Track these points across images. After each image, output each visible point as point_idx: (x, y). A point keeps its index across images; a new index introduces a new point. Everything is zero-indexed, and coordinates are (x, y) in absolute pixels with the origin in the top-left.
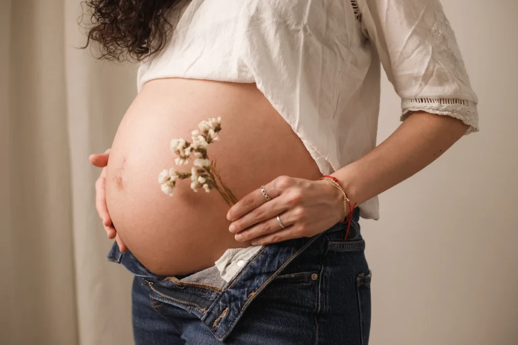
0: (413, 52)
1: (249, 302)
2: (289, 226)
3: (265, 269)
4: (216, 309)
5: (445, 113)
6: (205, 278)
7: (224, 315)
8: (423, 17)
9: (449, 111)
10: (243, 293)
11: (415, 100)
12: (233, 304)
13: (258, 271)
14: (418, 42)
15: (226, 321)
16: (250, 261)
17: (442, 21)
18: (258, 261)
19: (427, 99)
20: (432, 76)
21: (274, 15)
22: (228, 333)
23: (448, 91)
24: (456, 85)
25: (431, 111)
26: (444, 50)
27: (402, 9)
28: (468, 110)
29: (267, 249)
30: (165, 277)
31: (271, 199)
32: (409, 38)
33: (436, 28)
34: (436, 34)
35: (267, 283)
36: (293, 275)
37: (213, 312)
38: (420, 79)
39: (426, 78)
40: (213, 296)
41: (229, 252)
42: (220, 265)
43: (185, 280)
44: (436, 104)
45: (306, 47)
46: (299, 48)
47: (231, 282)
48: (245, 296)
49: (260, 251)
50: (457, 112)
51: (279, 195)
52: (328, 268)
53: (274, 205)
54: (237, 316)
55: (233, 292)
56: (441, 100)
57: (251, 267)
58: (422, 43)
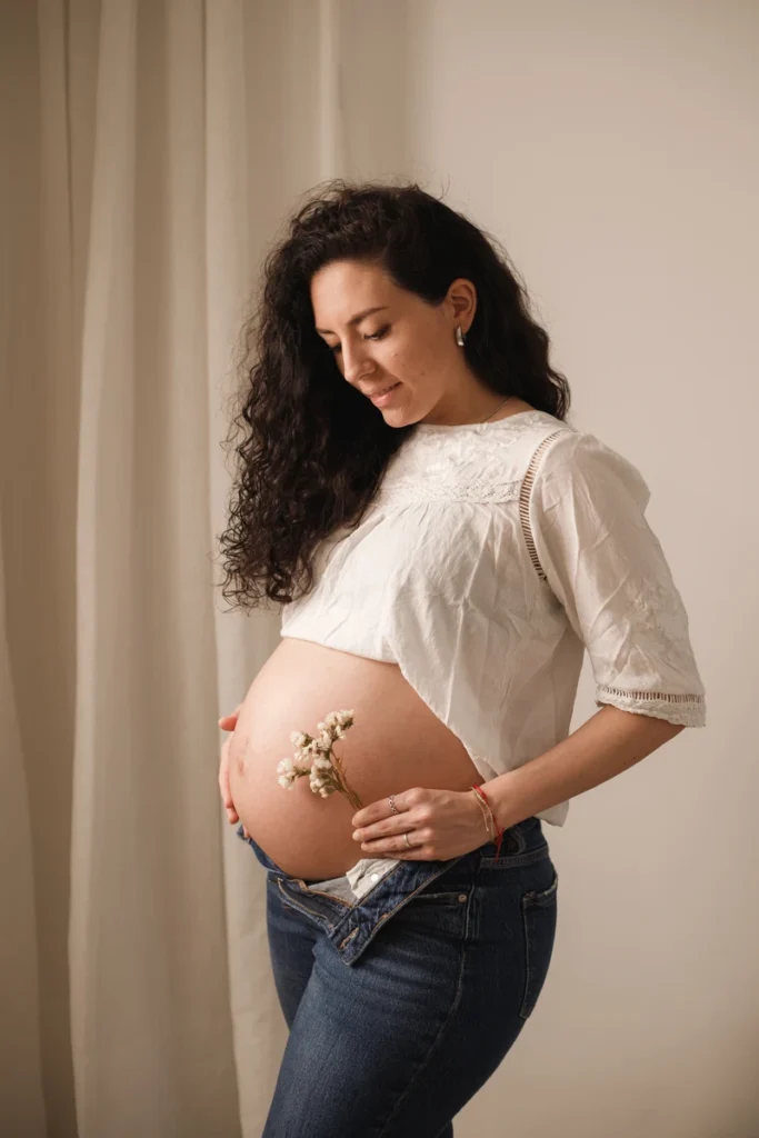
0: (604, 631)
1: (379, 925)
2: (419, 847)
3: (400, 889)
4: (345, 927)
5: (640, 711)
6: (334, 889)
7: (353, 935)
8: (622, 588)
9: (646, 709)
10: (375, 914)
12: (363, 925)
13: (393, 890)
14: (611, 620)
15: (355, 943)
16: (384, 877)
17: (653, 589)
18: (393, 878)
19: (620, 691)
20: (626, 663)
21: (427, 588)
22: (356, 958)
23: (648, 684)
24: (657, 676)
25: (622, 708)
26: (650, 629)
27: (594, 579)
28: (676, 707)
29: (405, 865)
30: (293, 878)
31: (400, 812)
32: (600, 614)
33: (641, 601)
34: (641, 607)
35: (401, 905)
36: (435, 896)
37: (342, 931)
38: (612, 665)
39: (619, 665)
40: (343, 910)
41: (362, 862)
42: (352, 876)
43: (313, 888)
44: (628, 700)
45: (467, 626)
46: (457, 628)
47: (362, 899)
48: (376, 918)
49: (398, 866)
50: (657, 710)
51: (407, 810)
52: (480, 889)
53: (400, 822)
54: (366, 939)
55: (364, 911)
56: (637, 694)
57: (385, 884)
58: (617, 621)
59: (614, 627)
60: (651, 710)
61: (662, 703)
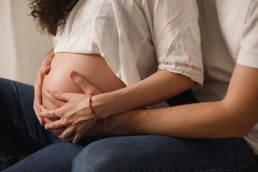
5: (178, 72)
9: (181, 71)
11: (164, 63)
19: (170, 63)
20: (174, 49)
23: (182, 59)
25: (170, 71)
26: (188, 35)
28: (195, 72)
33: (185, 22)
34: (184, 26)
38: (167, 51)
39: (171, 50)
44: (173, 67)
50: (186, 72)
56: (177, 64)
58: (172, 29)
59: (171, 32)
60: (183, 72)
61: (189, 69)
